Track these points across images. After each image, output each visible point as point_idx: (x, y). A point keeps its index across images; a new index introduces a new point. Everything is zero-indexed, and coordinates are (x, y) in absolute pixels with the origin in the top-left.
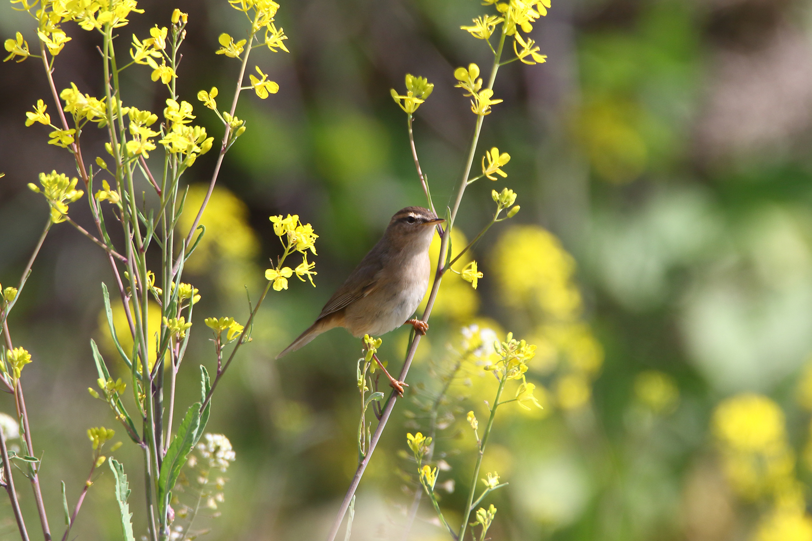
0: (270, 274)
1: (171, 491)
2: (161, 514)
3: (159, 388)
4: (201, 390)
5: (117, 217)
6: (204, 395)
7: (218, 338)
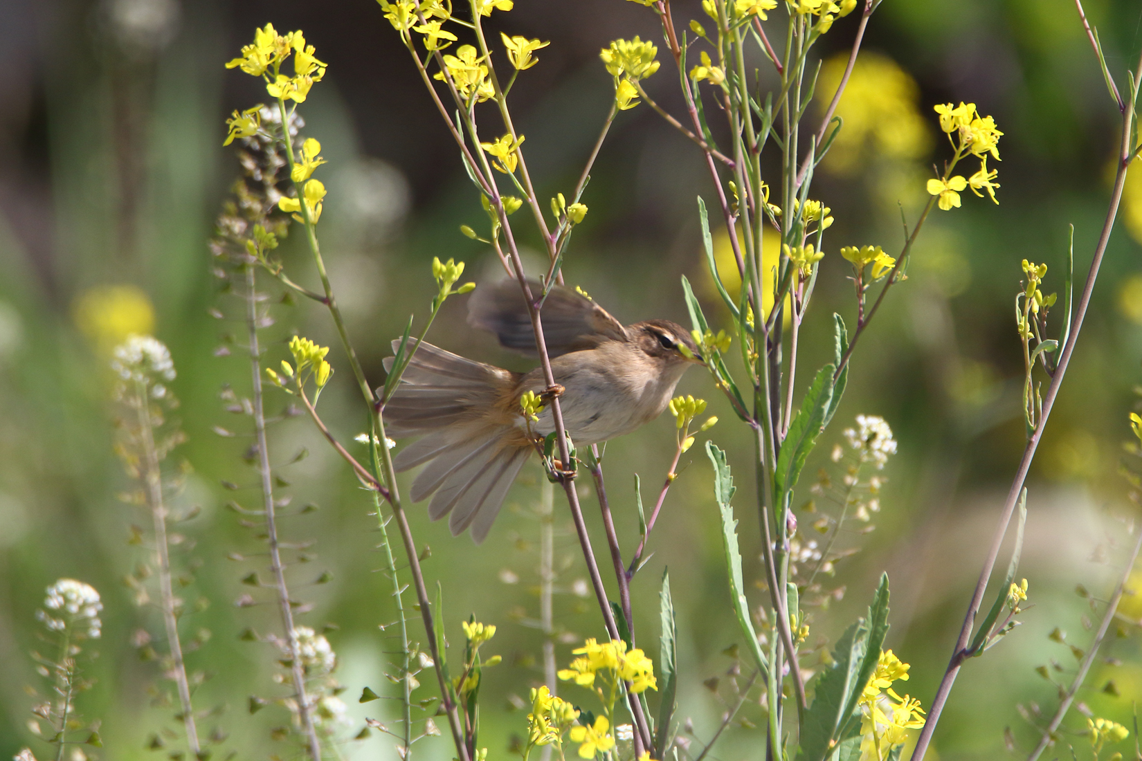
0: (934, 186)
1: (793, 489)
2: (779, 521)
3: (776, 345)
4: (834, 348)
5: (720, 105)
6: (839, 354)
7: (860, 275)
